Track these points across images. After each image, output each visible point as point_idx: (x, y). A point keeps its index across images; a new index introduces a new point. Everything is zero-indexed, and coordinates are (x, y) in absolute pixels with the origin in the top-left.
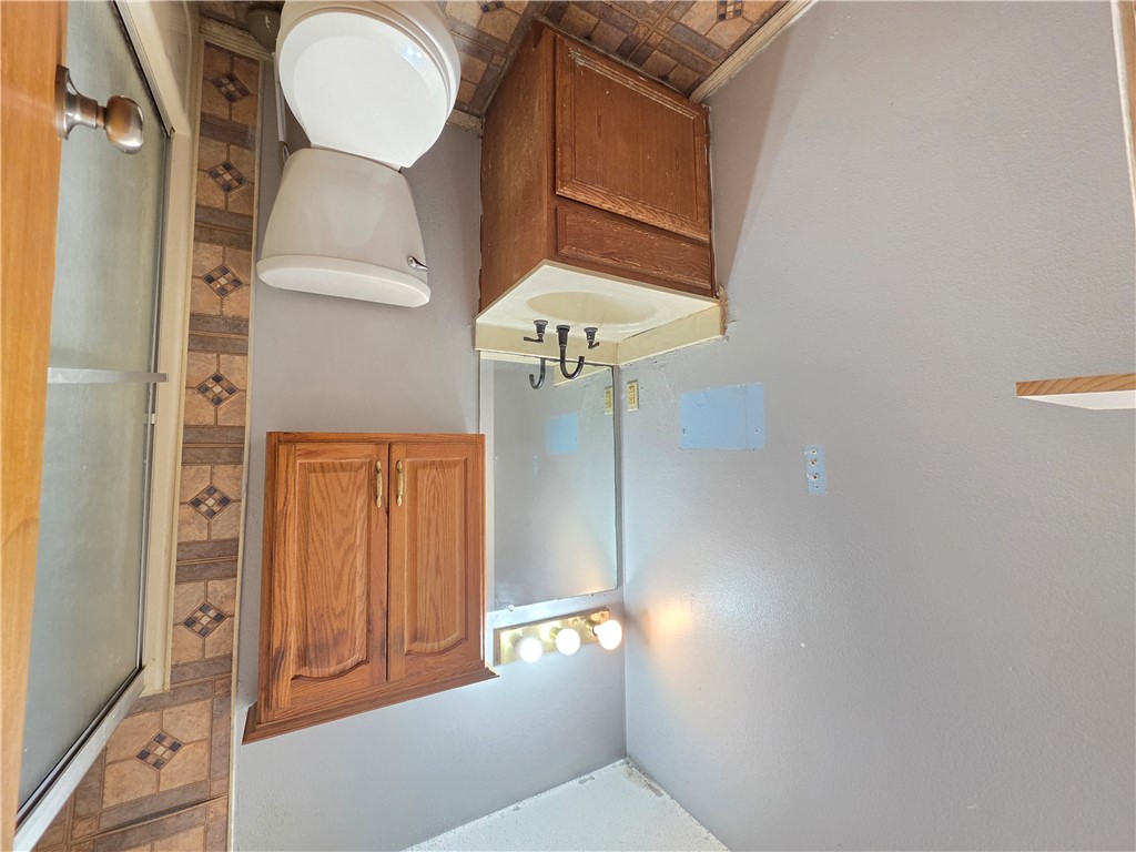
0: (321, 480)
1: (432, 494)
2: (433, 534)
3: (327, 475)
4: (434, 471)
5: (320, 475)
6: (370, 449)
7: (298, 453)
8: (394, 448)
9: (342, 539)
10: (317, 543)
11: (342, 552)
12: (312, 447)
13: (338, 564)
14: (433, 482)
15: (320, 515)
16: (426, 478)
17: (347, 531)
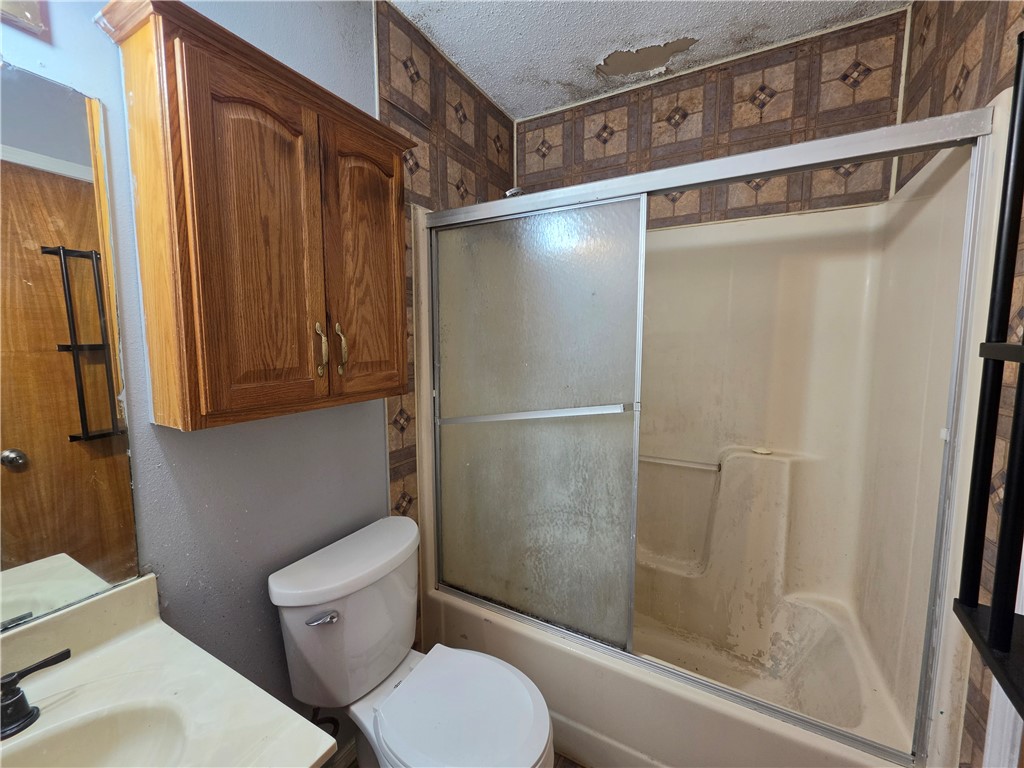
0: (382, 355)
1: (280, 334)
2: (275, 277)
3: (378, 359)
4: (279, 365)
5: (383, 359)
6: (349, 387)
7: (397, 379)
8: (326, 392)
9: (365, 295)
10: (382, 295)
11: (365, 280)
12: (389, 384)
13: (367, 269)
14: (279, 351)
15: (381, 320)
16: (289, 357)
17: (362, 302)
